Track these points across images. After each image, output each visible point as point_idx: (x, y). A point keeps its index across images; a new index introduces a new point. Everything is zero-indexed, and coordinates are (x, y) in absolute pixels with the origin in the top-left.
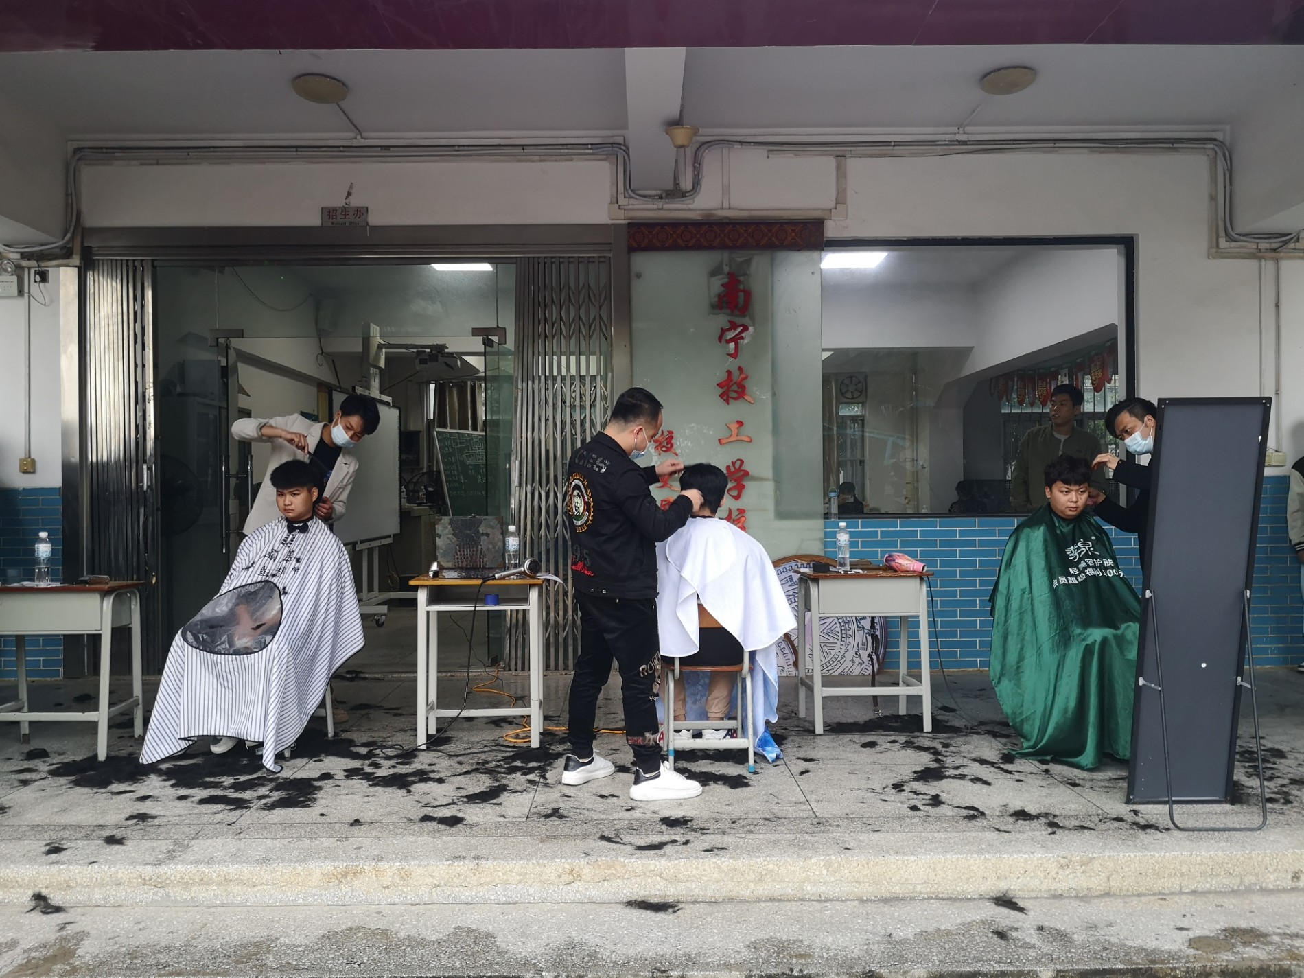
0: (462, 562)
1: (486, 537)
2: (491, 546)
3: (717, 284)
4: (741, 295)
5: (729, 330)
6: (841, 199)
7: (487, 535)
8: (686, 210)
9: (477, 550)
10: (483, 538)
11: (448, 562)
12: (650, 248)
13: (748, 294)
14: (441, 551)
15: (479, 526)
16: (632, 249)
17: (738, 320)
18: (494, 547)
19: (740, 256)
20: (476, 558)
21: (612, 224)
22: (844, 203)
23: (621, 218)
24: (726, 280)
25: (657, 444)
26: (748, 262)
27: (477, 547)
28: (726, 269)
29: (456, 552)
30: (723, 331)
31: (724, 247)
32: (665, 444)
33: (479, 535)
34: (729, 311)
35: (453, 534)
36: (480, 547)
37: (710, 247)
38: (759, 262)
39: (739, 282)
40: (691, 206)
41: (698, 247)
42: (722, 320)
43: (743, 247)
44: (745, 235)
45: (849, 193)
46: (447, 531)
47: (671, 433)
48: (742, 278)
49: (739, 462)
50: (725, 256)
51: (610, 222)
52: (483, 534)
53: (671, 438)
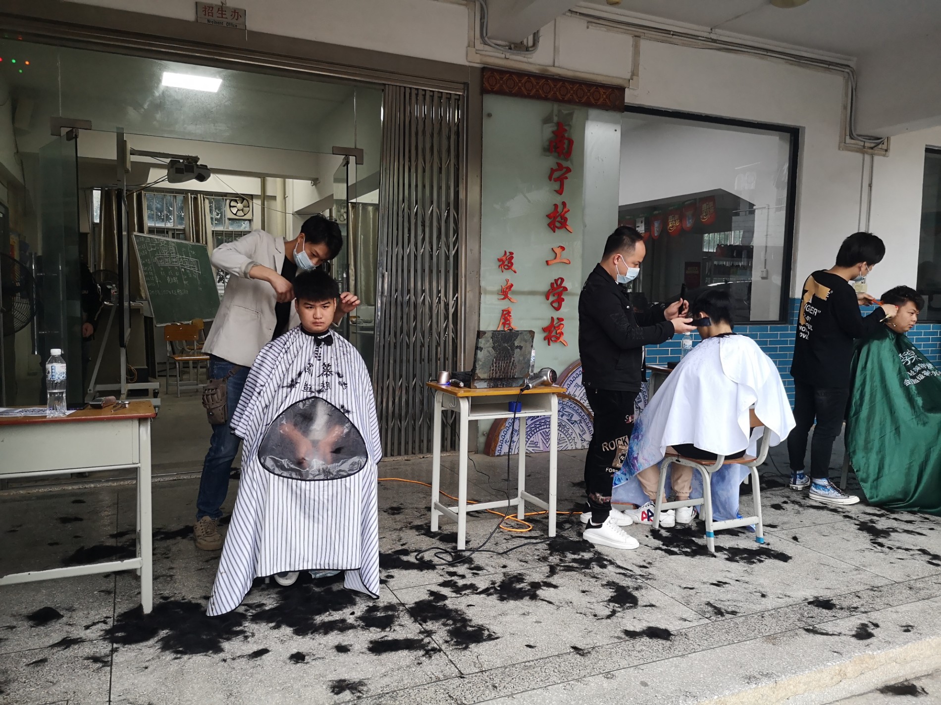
0: (496, 373)
3: (548, 130)
4: (566, 142)
5: (556, 170)
6: (634, 73)
8: (526, 62)
9: (510, 362)
10: (517, 351)
11: (485, 373)
12: (501, 92)
13: (571, 142)
15: (515, 340)
16: (484, 91)
17: (565, 164)
19: (565, 109)
20: (508, 369)
21: (469, 66)
22: (638, 76)
23: (476, 61)
24: (555, 128)
25: (501, 263)
26: (571, 115)
28: (555, 119)
30: (553, 171)
31: (555, 100)
32: (506, 263)
33: (513, 347)
34: (556, 154)
36: (513, 359)
37: (546, 99)
38: (578, 113)
39: (566, 130)
40: (530, 60)
41: (537, 97)
42: (550, 162)
43: (570, 102)
44: (572, 92)
45: (641, 68)
46: (488, 344)
47: (511, 253)
48: (566, 128)
49: (560, 280)
50: (556, 107)
51: (467, 64)
52: (517, 347)
53: (512, 258)
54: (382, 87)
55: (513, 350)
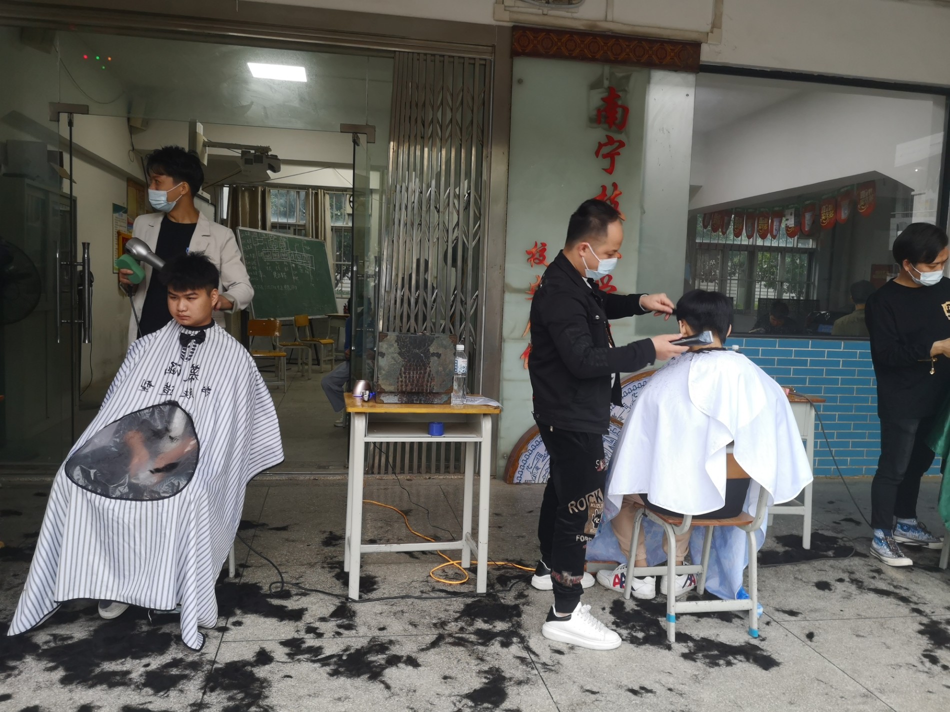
0: (406, 386)
1: (436, 358)
2: (440, 369)
3: (597, 98)
4: (620, 110)
5: (606, 145)
6: (716, 24)
7: (438, 355)
8: (569, 18)
9: (425, 373)
10: (434, 359)
11: (390, 385)
12: (535, 54)
13: (626, 110)
14: (384, 372)
15: (429, 345)
16: (515, 53)
17: (617, 137)
18: (444, 370)
19: (620, 72)
20: (423, 382)
21: (496, 26)
22: (720, 28)
23: (505, 20)
24: (605, 95)
25: (531, 256)
26: (627, 78)
27: (426, 369)
28: (606, 83)
29: (400, 374)
30: (601, 146)
31: (606, 61)
32: (537, 256)
33: (428, 355)
34: (606, 126)
35: (400, 354)
36: (428, 369)
37: (593, 59)
38: (637, 76)
39: (619, 97)
40: (575, 15)
41: (582, 58)
42: (599, 134)
43: (624, 62)
44: (628, 50)
45: (725, 20)
46: (392, 350)
47: (544, 245)
48: (620, 94)
49: (607, 278)
50: (607, 69)
51: (494, 23)
52: (433, 354)
53: (545, 250)
54: (392, 55)
55: (428, 357)
